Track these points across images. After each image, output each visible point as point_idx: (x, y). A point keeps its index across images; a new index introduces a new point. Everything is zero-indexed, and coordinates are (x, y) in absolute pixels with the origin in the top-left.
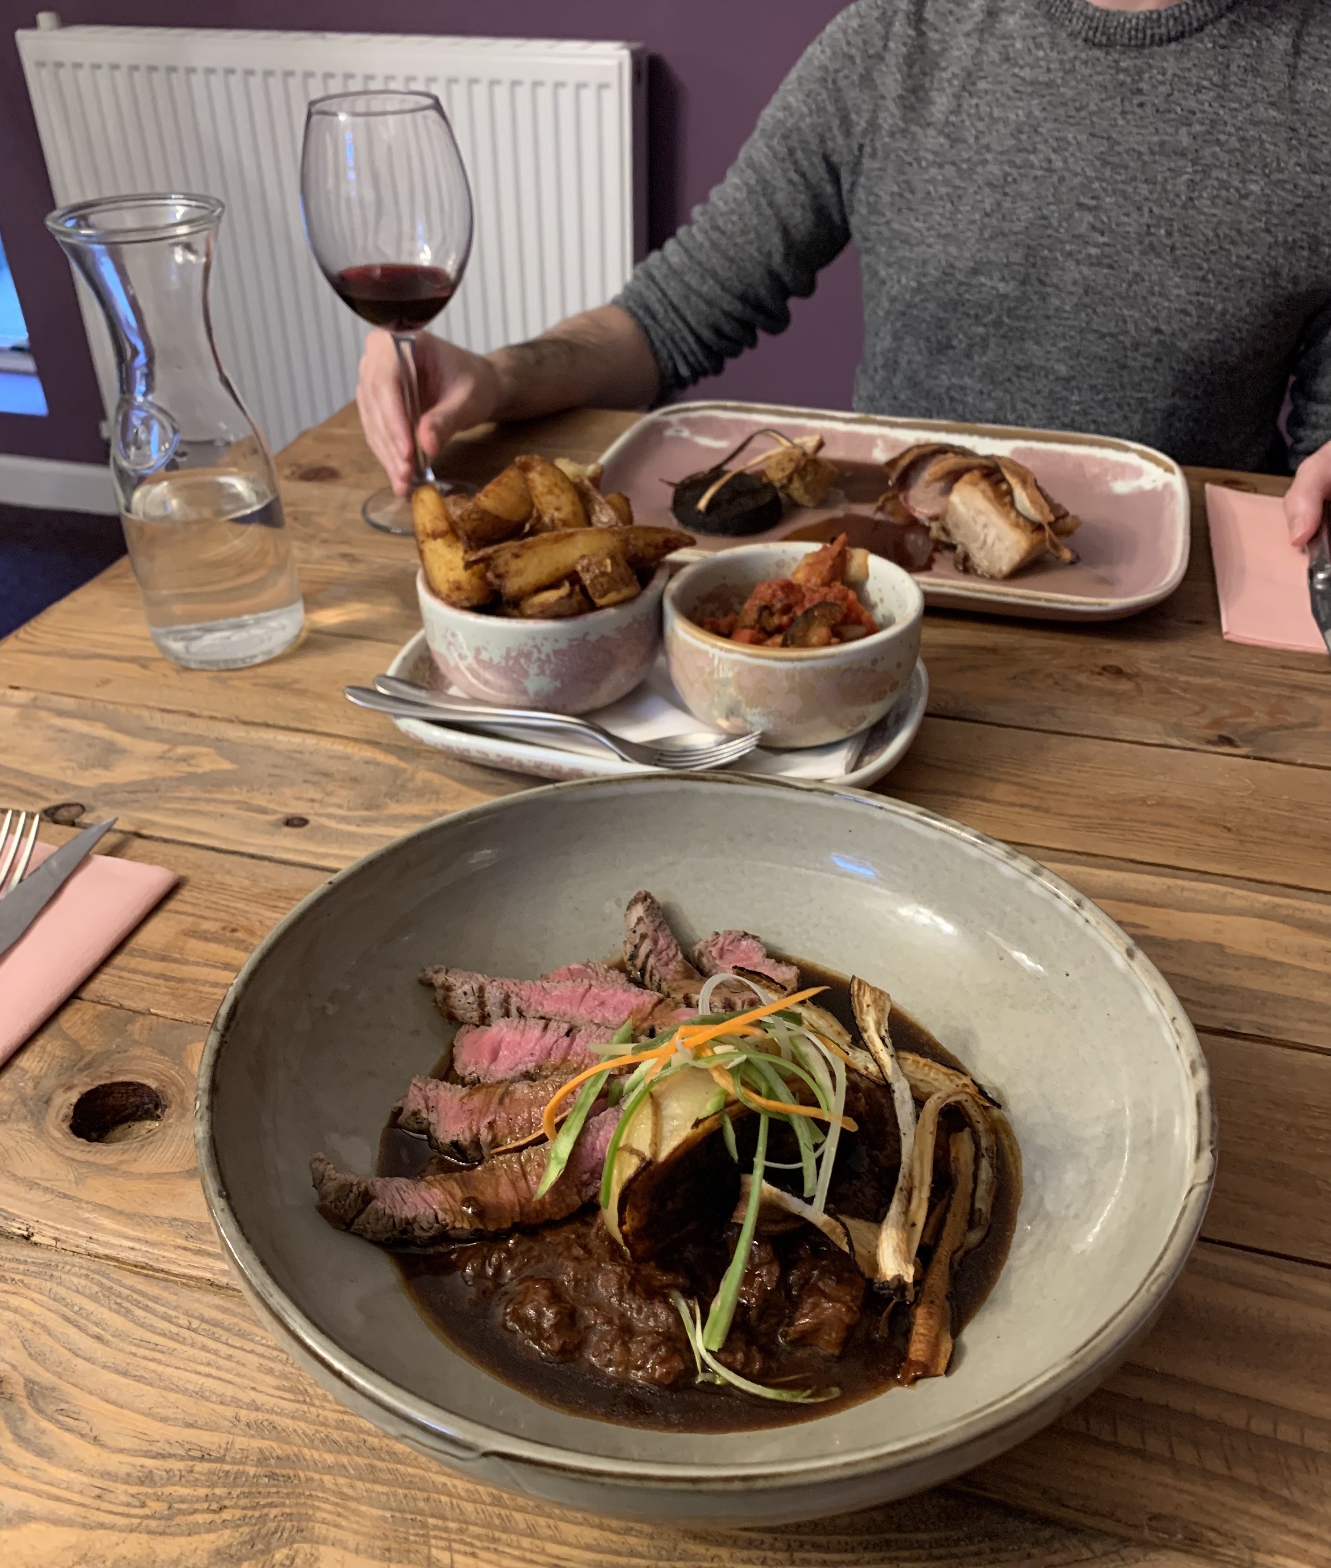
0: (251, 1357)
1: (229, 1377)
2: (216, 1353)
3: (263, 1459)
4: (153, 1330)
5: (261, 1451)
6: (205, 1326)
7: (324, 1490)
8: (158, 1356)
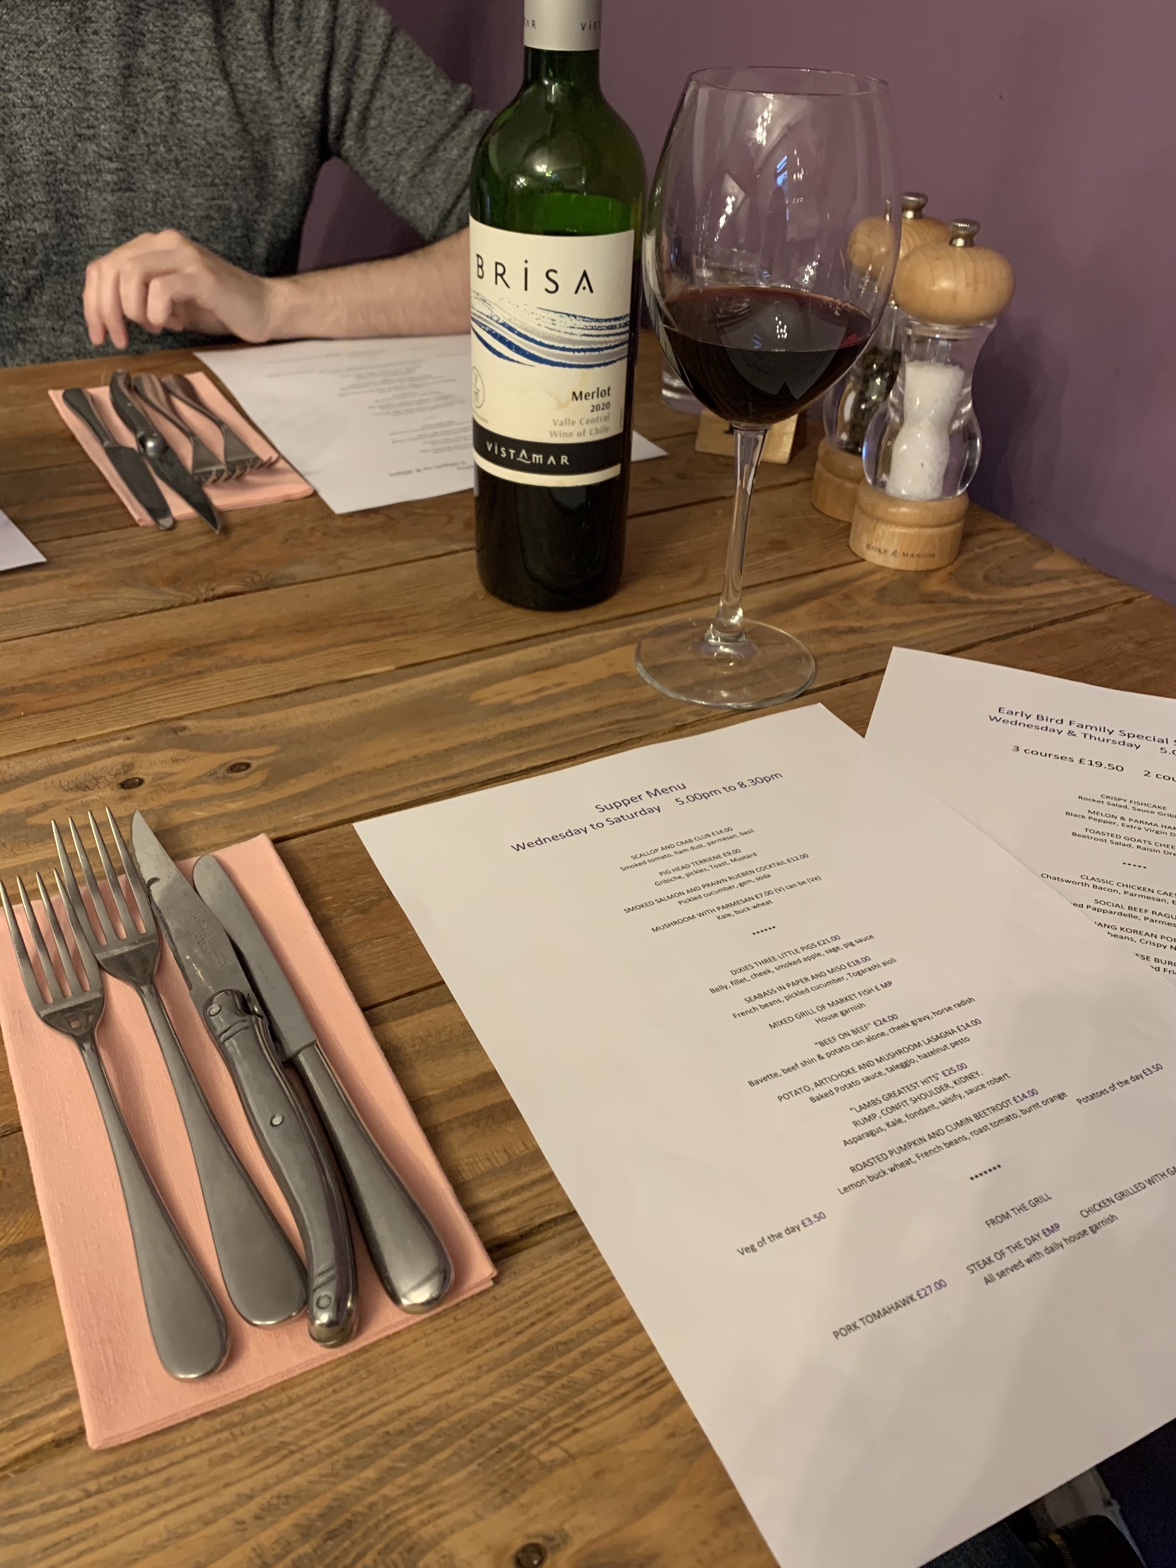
0: (192, 1463)
1: (187, 1498)
2: (146, 1490)
3: (306, 1531)
4: (46, 1530)
5: (296, 1526)
6: (104, 1480)
7: (393, 1501)
8: (82, 1546)
